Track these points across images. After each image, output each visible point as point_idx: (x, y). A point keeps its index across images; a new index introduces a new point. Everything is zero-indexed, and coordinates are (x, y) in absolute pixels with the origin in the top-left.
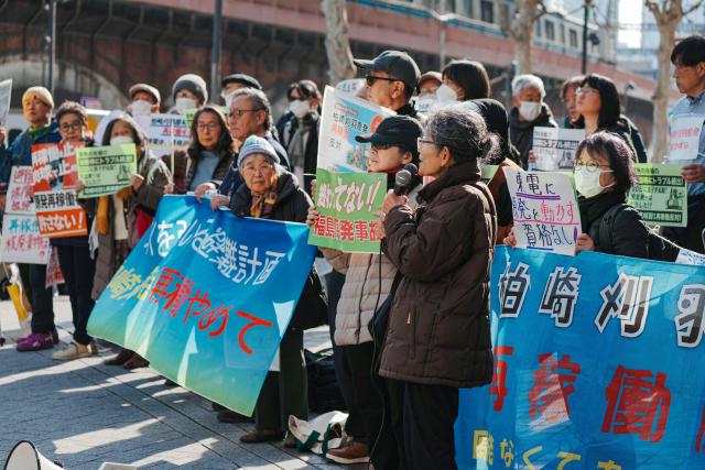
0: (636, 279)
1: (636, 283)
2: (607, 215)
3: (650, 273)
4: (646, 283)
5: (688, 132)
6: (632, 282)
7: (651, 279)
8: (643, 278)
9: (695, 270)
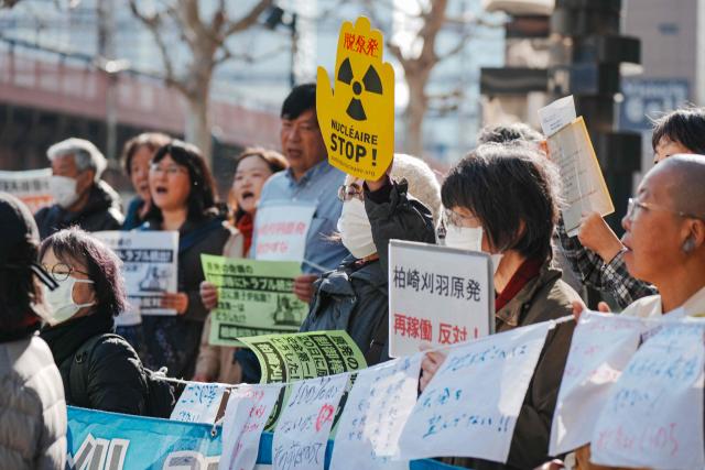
0: (105, 443)
1: (104, 450)
2: (80, 352)
3: (126, 433)
4: (118, 448)
5: (287, 228)
6: (99, 448)
7: (125, 443)
8: (115, 442)
9: (189, 429)
